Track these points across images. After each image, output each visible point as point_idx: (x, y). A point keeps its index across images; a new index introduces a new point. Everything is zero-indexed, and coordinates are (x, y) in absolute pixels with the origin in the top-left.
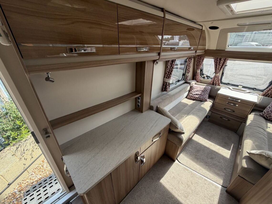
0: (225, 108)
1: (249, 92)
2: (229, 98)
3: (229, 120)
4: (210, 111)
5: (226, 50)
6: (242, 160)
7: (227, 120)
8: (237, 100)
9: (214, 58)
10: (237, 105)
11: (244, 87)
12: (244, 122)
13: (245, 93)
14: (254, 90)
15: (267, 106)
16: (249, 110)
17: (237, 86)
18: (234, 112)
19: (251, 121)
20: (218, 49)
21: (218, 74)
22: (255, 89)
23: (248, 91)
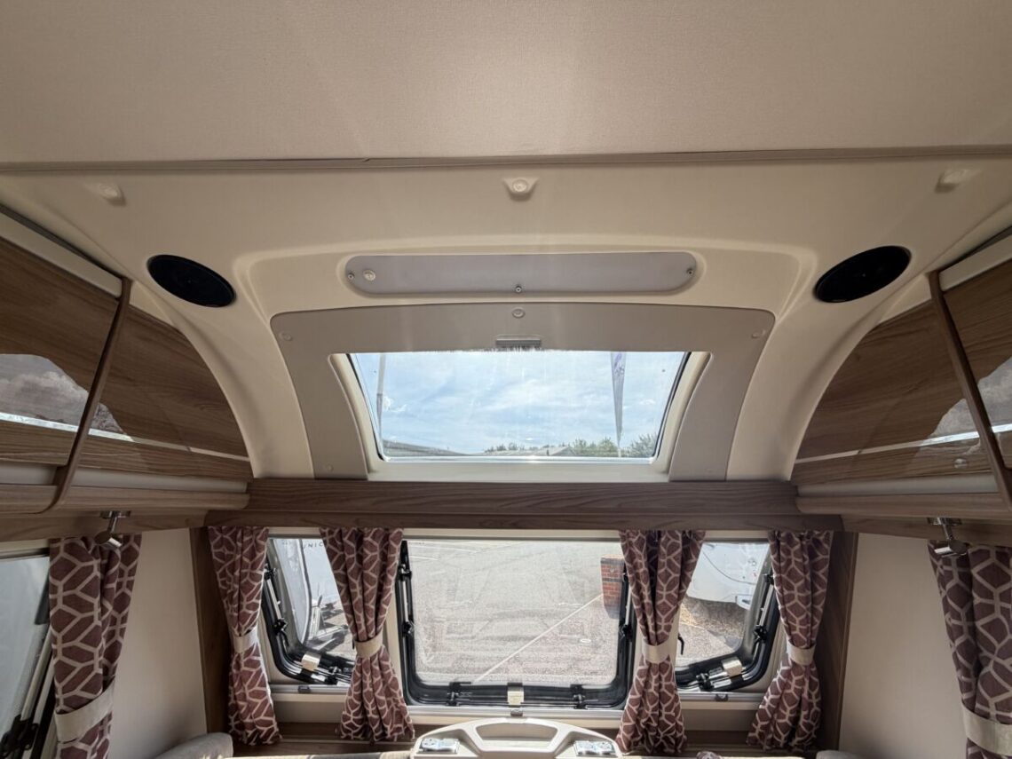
5: (372, 478)
9: (322, 535)
11: (530, 696)
14: (577, 705)
17: (501, 695)
20: (327, 470)
21: (377, 644)
22: (579, 697)
23: (561, 726)
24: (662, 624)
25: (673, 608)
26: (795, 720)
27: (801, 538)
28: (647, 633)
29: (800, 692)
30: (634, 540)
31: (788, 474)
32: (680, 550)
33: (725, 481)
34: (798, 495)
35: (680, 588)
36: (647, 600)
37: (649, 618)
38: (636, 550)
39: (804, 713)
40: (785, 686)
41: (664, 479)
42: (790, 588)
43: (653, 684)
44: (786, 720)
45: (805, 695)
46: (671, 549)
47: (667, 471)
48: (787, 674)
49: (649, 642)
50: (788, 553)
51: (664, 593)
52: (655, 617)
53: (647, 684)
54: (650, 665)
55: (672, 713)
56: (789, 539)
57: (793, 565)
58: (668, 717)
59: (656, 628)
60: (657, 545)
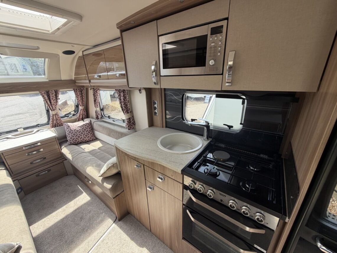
0: (30, 162)
1: (38, 131)
2: (24, 148)
3: (49, 171)
4: (13, 181)
6: (103, 185)
7: (47, 172)
8: (36, 145)
10: (42, 150)
11: (25, 129)
12: (64, 159)
13: (34, 133)
14: (39, 127)
15: (66, 134)
16: (57, 146)
17: (16, 130)
18: (45, 158)
19: (70, 154)
22: (39, 125)
23: (35, 130)
24: (54, 107)
25: (55, 104)
26: (83, 117)
27: (79, 89)
28: (51, 109)
29: (82, 113)
30: (43, 93)
31: (73, 79)
32: (54, 94)
33: (61, 80)
34: (76, 82)
35: (56, 100)
36: (49, 103)
37: (51, 107)
38: (44, 95)
39: (84, 115)
40: (80, 113)
41: (47, 80)
42: (78, 97)
43: (54, 117)
44: (81, 117)
45: (83, 113)
46: (52, 94)
47: (47, 79)
48: (80, 111)
49: (52, 111)
50: (77, 92)
51: (53, 102)
52: (52, 106)
53: (53, 118)
54: (53, 115)
55: (60, 121)
56: (77, 90)
57: (78, 94)
58: (59, 122)
59: (53, 108)
60: (49, 93)
